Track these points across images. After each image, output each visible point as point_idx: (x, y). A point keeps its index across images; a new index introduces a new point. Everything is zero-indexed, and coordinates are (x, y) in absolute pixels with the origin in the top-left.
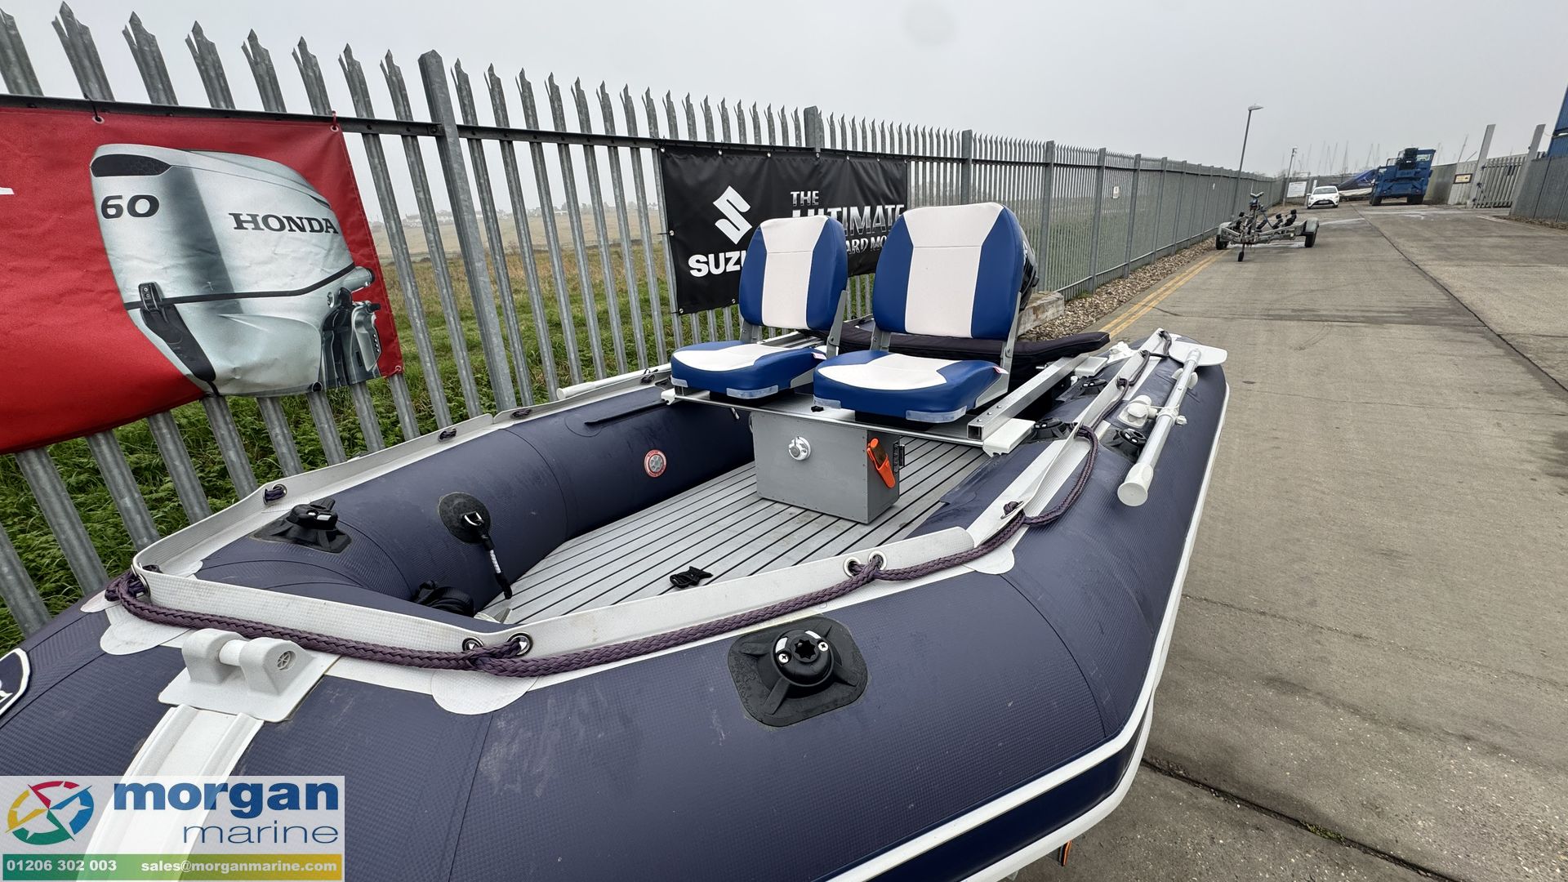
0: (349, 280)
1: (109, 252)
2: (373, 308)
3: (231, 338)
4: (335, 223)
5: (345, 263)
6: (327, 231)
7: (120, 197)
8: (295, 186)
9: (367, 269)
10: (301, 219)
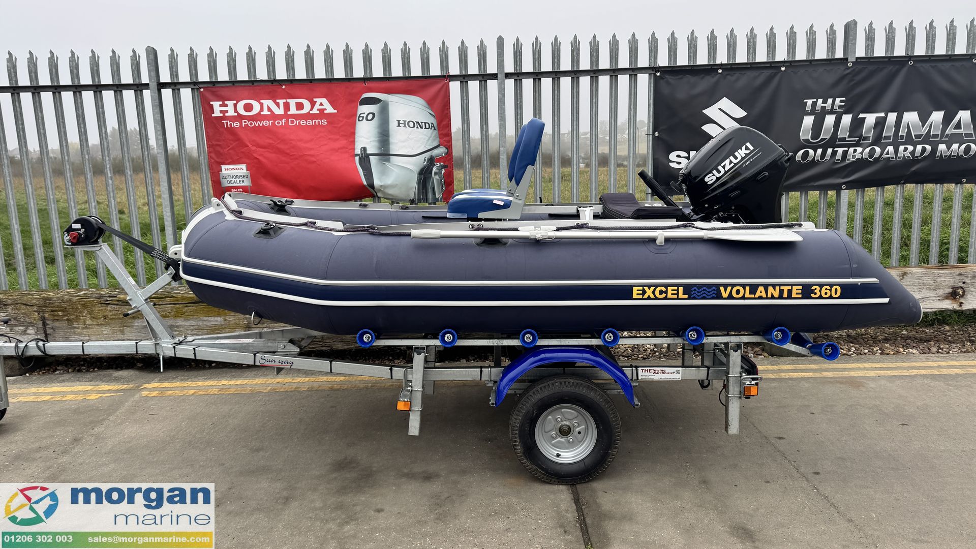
0: (436, 152)
1: (356, 134)
2: (444, 167)
3: (384, 173)
4: (435, 125)
5: (435, 144)
6: (431, 129)
7: (364, 113)
8: (423, 108)
9: (446, 147)
10: (422, 123)
